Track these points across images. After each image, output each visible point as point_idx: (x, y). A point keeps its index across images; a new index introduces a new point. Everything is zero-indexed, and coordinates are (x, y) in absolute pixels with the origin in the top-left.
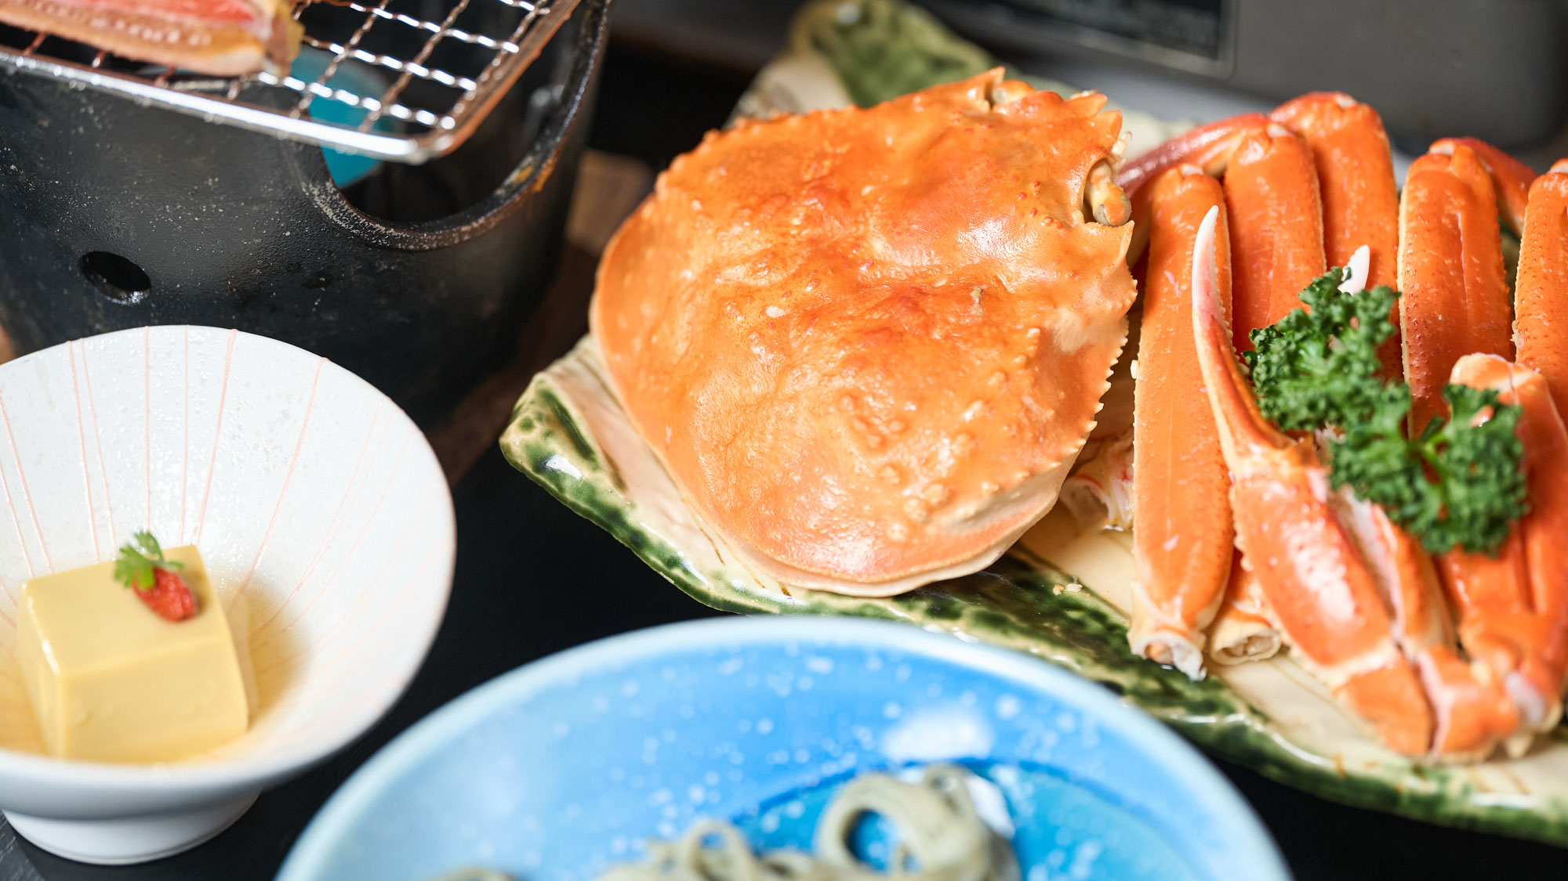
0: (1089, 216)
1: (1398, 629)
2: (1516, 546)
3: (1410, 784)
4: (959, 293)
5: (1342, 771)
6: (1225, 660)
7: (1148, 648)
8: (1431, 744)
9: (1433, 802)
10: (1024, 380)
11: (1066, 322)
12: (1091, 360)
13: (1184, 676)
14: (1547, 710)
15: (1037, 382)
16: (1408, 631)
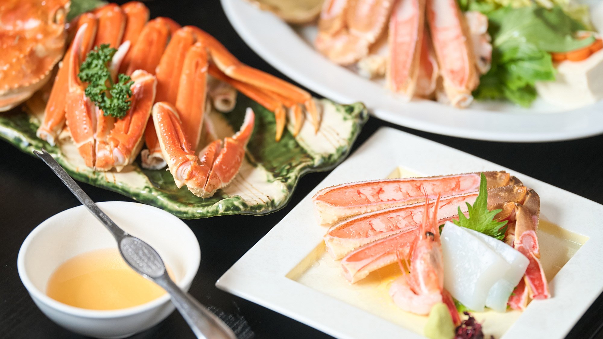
0: (55, 21)
1: (95, 136)
2: (129, 118)
3: (91, 176)
4: (13, 37)
5: (78, 171)
6: (63, 142)
7: (41, 135)
8: (94, 165)
9: (95, 180)
10: (24, 61)
11: (40, 49)
12: (48, 60)
13: (49, 144)
14: (124, 160)
15: (27, 62)
16: (98, 136)
